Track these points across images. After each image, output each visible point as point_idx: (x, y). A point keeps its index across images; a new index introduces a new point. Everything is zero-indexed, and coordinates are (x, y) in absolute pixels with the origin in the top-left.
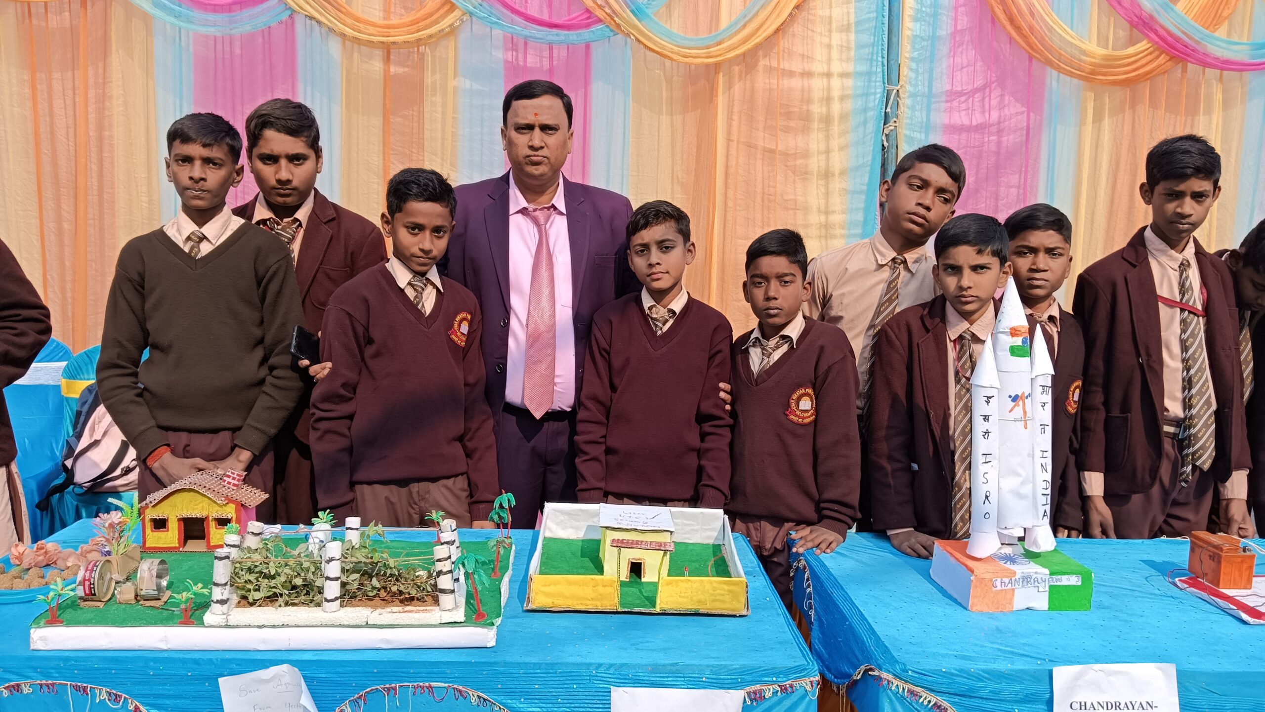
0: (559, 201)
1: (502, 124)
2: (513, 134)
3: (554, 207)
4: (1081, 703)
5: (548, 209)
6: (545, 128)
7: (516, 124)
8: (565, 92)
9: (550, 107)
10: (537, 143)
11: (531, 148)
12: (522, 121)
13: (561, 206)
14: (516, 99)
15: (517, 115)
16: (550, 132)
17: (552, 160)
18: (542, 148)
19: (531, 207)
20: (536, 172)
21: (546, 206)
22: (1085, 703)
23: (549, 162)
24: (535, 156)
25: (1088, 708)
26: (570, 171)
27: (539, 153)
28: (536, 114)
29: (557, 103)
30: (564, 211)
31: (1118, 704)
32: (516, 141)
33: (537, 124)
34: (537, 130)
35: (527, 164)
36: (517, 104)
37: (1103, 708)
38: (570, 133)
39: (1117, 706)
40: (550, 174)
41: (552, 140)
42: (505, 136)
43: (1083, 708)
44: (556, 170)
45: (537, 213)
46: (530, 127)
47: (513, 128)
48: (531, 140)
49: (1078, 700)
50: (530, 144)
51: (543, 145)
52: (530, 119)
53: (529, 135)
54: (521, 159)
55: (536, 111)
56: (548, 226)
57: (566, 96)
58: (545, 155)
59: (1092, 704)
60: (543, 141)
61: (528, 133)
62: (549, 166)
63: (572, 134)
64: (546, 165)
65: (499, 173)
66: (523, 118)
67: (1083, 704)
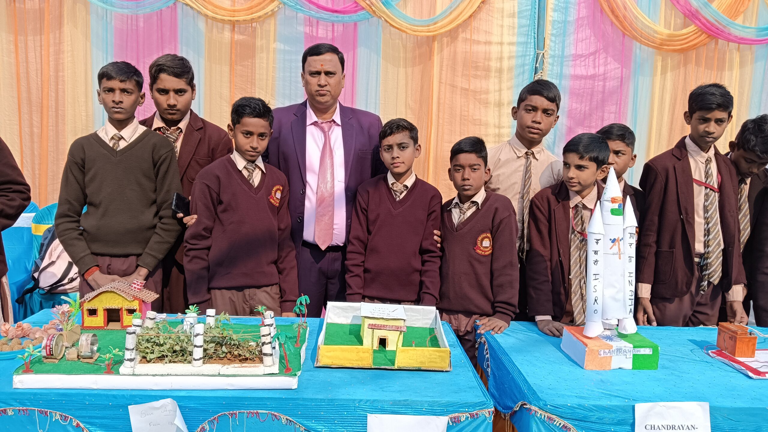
0: (337, 117)
1: (301, 71)
2: (308, 77)
3: (335, 122)
4: (651, 426)
5: (330, 122)
6: (327, 73)
7: (310, 71)
8: (340, 50)
9: (330, 61)
10: (323, 82)
11: (320, 86)
12: (314, 70)
13: (338, 121)
14: (310, 56)
15: (310, 66)
16: (331, 76)
17: (333, 93)
18: (326, 85)
19: (320, 121)
20: (323, 101)
21: (329, 120)
22: (654, 426)
23: (331, 94)
24: (322, 90)
25: (656, 429)
26: (344, 100)
27: (325, 88)
28: (322, 65)
29: (334, 58)
30: (340, 124)
31: (674, 426)
32: (310, 82)
33: (323, 71)
34: (323, 75)
35: (317, 95)
36: (310, 59)
37: (665, 428)
38: (343, 75)
39: (673, 427)
40: (332, 101)
41: (332, 80)
42: (304, 78)
43: (653, 428)
44: (335, 99)
45: (323, 125)
46: (319, 73)
47: (308, 74)
48: (319, 81)
49: (650, 424)
50: (319, 83)
51: (327, 83)
52: (318, 68)
53: (318, 77)
54: (313, 92)
55: (322, 63)
56: (330, 133)
57: (340, 53)
58: (328, 90)
59: (658, 426)
60: (326, 81)
61: (317, 77)
62: (331, 97)
63: (344, 76)
64: (328, 96)
65: (300, 101)
66: (314, 68)
67: (653, 426)
